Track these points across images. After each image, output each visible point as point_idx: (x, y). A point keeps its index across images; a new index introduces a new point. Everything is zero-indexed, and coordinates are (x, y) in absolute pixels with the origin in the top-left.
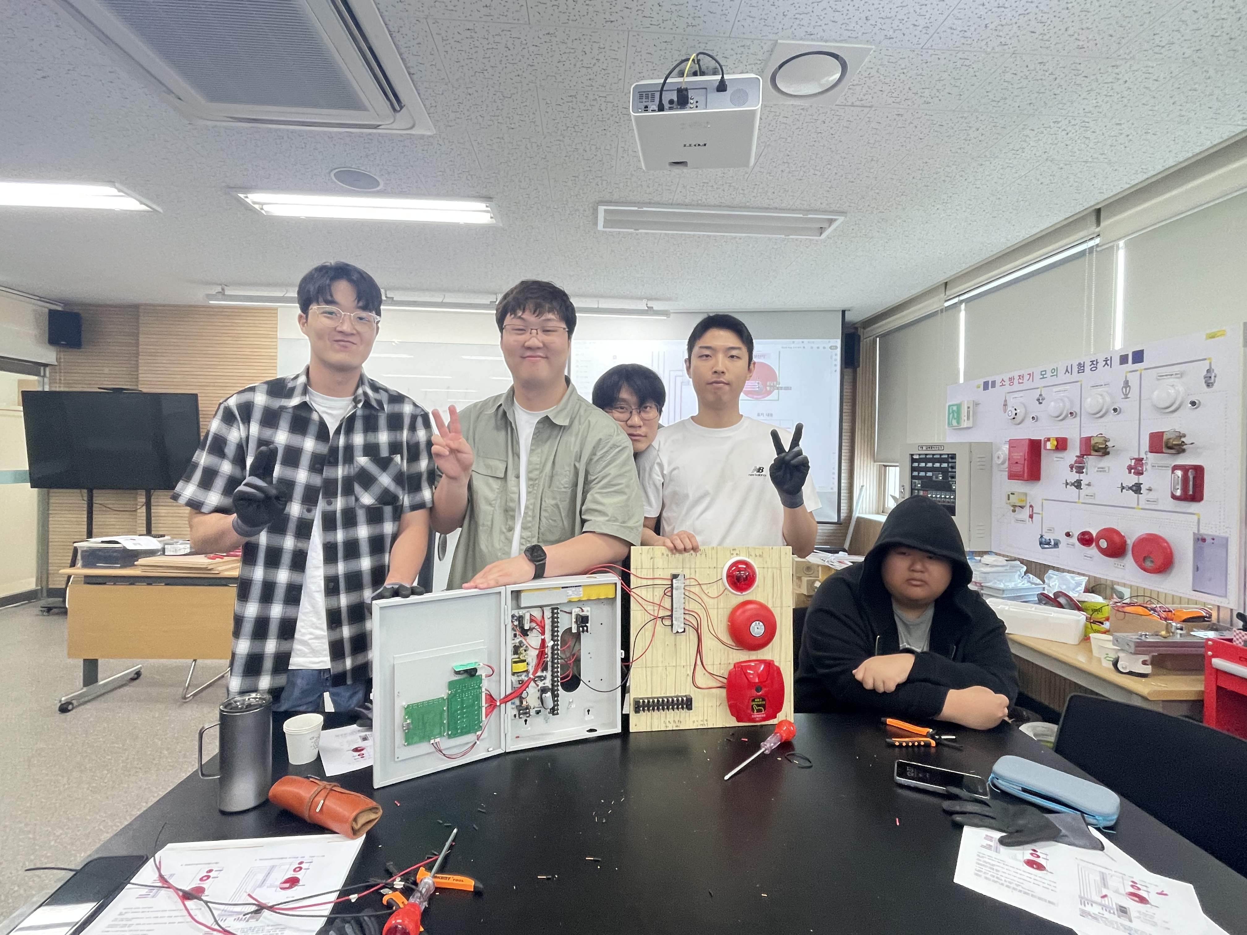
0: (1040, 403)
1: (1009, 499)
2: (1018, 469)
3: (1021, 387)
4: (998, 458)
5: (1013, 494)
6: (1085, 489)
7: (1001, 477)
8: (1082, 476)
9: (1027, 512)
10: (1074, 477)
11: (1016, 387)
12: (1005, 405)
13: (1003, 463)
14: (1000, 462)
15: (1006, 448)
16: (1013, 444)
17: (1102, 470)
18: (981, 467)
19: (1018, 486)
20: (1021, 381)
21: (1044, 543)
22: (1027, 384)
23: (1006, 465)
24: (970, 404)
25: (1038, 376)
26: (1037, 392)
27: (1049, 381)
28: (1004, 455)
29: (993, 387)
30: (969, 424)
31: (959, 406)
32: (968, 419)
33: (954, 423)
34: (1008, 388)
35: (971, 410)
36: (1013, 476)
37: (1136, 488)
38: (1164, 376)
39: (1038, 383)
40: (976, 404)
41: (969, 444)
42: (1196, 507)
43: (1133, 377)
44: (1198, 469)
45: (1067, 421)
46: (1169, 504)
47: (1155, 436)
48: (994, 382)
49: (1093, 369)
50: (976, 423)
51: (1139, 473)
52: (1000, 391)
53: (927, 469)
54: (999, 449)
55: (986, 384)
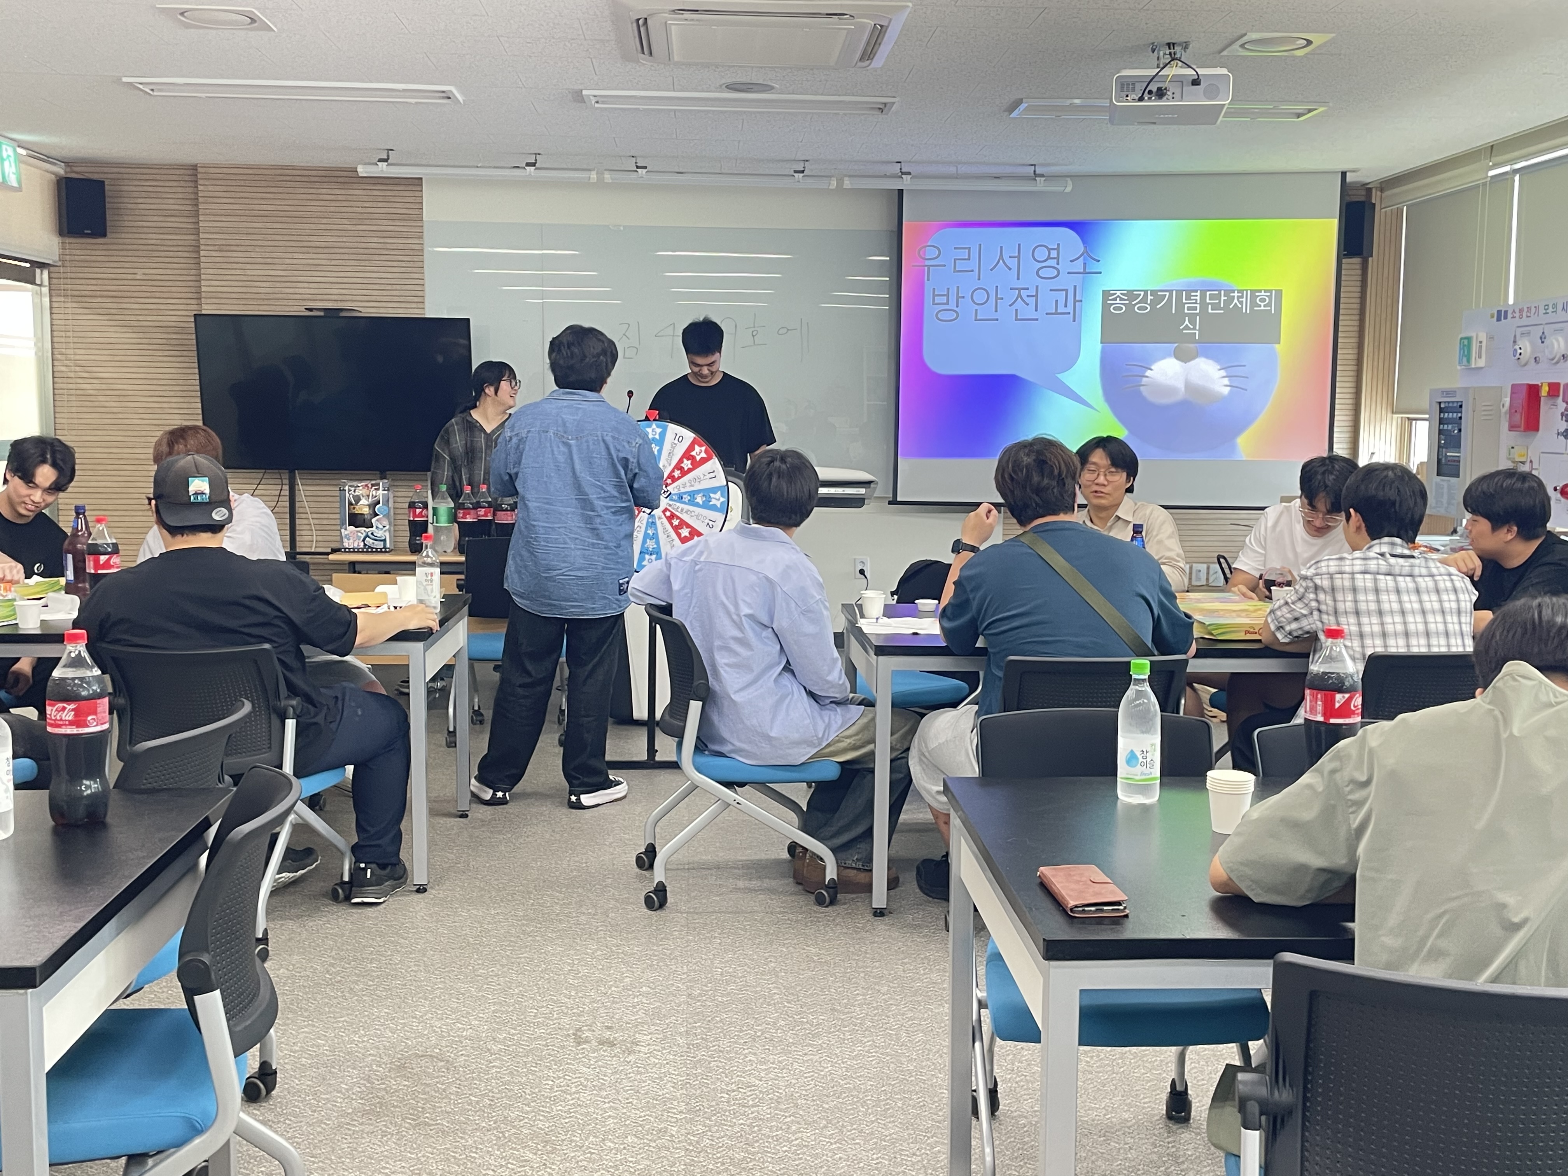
0: (1543, 342)
1: (1509, 454)
2: (1518, 417)
3: (1530, 322)
4: (1502, 406)
5: (1513, 447)
7: (1503, 429)
10: (1564, 426)
11: (1525, 321)
12: (1515, 342)
13: (1504, 412)
15: (1509, 392)
16: (1516, 388)
18: (1487, 417)
19: (1520, 438)
22: (1533, 319)
23: (1508, 413)
24: (1483, 337)
25: (1542, 311)
26: (1537, 332)
27: (1552, 317)
28: (1507, 401)
29: (1506, 318)
30: (1481, 363)
31: (1469, 339)
32: (1480, 357)
33: (1465, 359)
34: (1518, 322)
35: (1484, 344)
36: (1513, 427)
39: (1541, 318)
40: (1489, 338)
41: (1477, 391)
45: (1560, 365)
48: (1506, 313)
50: (1488, 362)
52: (1510, 324)
53: (1448, 421)
54: (1502, 396)
55: (1499, 313)
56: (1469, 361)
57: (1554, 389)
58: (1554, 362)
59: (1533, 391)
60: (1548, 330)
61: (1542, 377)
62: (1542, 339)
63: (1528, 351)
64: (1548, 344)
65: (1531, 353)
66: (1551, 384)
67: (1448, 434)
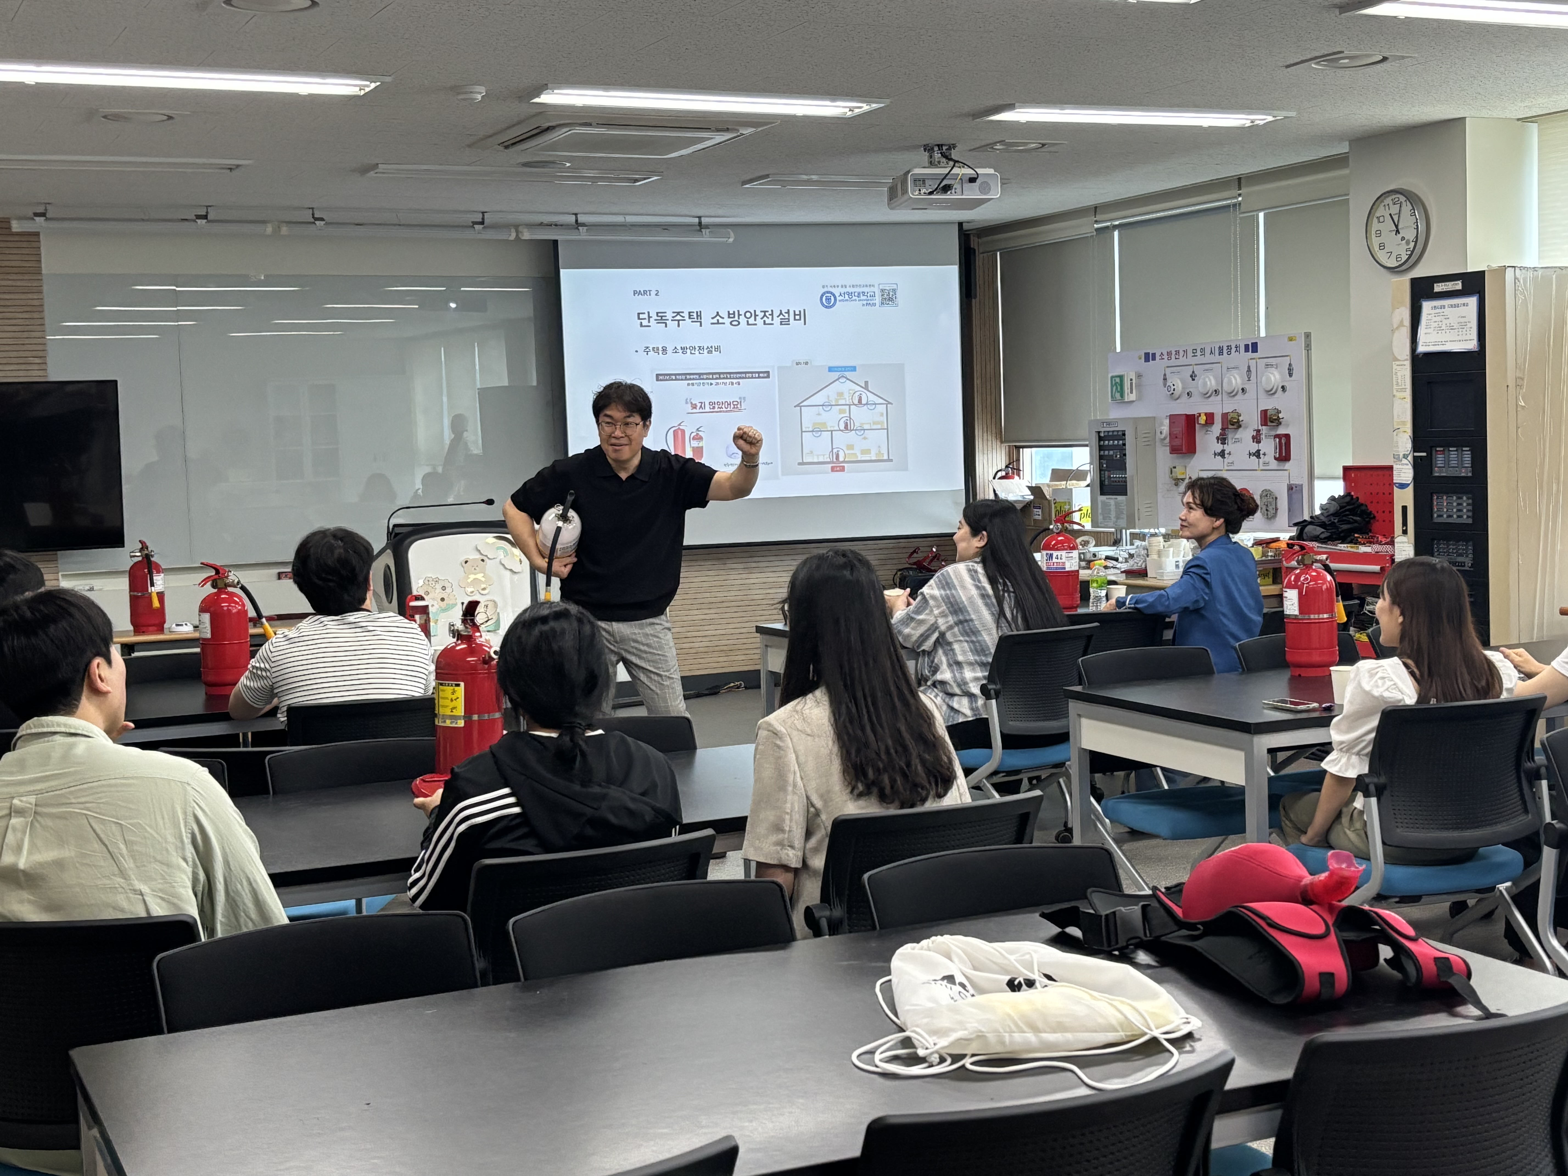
0: (1194, 380)
1: (1171, 473)
2: (1177, 442)
3: (1178, 363)
4: (1161, 433)
5: (1175, 467)
6: (1228, 459)
7: (1164, 452)
8: (1225, 446)
10: (1219, 447)
11: (1173, 362)
12: (1165, 379)
13: (1165, 439)
14: (1163, 436)
15: (1167, 422)
16: (1173, 418)
17: (1238, 441)
18: (1148, 443)
19: (1179, 460)
20: (1177, 357)
22: (1182, 360)
23: (1167, 440)
24: (1133, 375)
25: (1190, 354)
26: (1187, 371)
27: (1200, 359)
28: (1166, 429)
29: (1154, 359)
30: (1133, 397)
31: (1121, 377)
32: (1132, 392)
33: (1118, 395)
34: (1167, 362)
35: (1134, 381)
36: (1174, 450)
37: (1257, 454)
38: (1267, 366)
39: (1191, 360)
40: (1139, 376)
41: (1136, 421)
42: (1288, 465)
43: (1253, 363)
44: (1287, 437)
45: (1212, 398)
46: (1274, 464)
47: (1264, 413)
48: (1154, 355)
49: (1229, 353)
50: (1140, 398)
51: (1259, 442)
52: (1157, 366)
53: (1109, 448)
54: (1162, 424)
55: (1147, 355)
56: (1122, 396)
57: (1210, 417)
58: (1206, 396)
59: (1191, 420)
60: (1198, 369)
61: (1197, 407)
62: (1193, 377)
63: (1179, 386)
64: (1199, 381)
65: (1183, 388)
66: (1206, 414)
67: (1109, 459)
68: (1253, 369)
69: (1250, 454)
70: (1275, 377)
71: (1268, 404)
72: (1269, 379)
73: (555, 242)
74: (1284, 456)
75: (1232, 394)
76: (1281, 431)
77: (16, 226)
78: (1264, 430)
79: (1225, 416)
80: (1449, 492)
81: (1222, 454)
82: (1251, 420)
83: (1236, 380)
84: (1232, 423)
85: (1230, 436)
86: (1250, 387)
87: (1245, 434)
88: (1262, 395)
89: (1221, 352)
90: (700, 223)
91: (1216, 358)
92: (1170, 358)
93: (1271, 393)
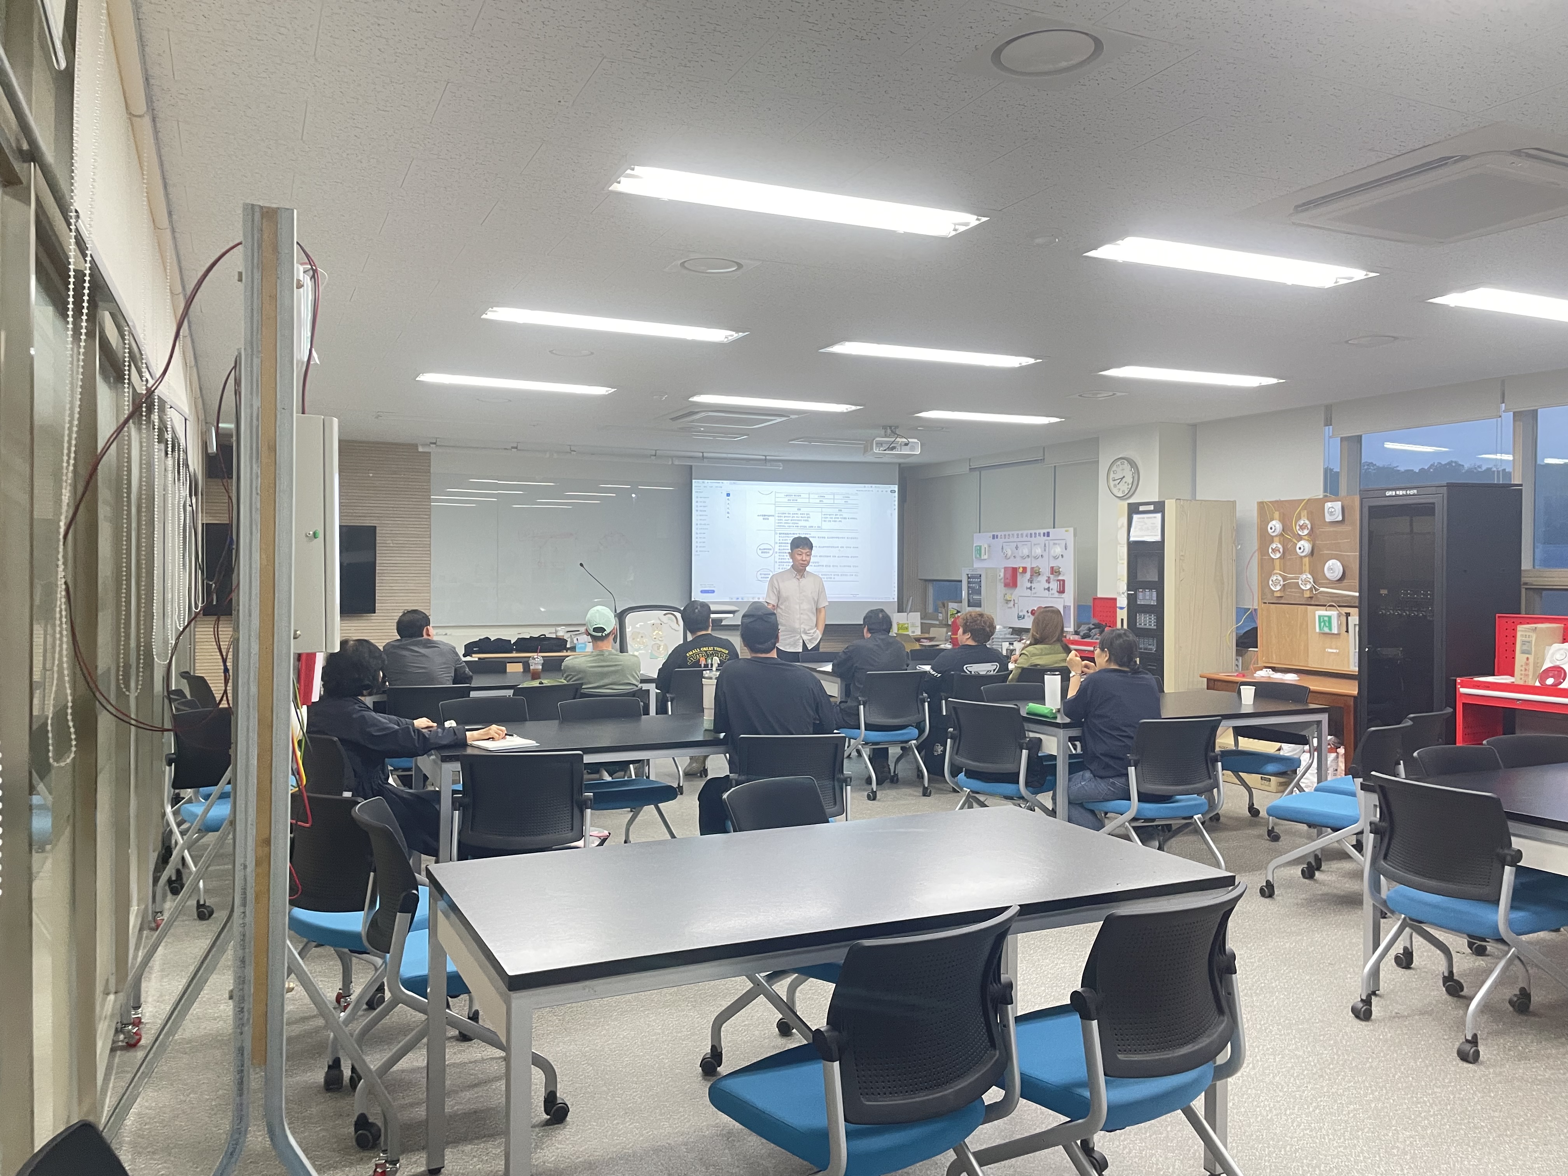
0: (1017, 550)
1: (1004, 597)
2: (1008, 581)
3: (1009, 540)
4: (1000, 576)
5: (1005, 595)
6: (1034, 591)
7: (1000, 586)
8: (1032, 585)
9: (1012, 603)
10: (1029, 585)
11: (1007, 540)
12: (1002, 548)
14: (1001, 578)
15: (1003, 570)
16: (1005, 568)
17: (1039, 582)
18: (992, 581)
19: (1009, 591)
20: (1009, 537)
21: (1019, 617)
22: (1011, 539)
23: (1003, 580)
24: (986, 546)
25: (1016, 536)
26: (1015, 544)
27: (1020, 539)
28: (1002, 575)
29: (997, 538)
30: (986, 557)
31: (980, 547)
32: (985, 554)
33: (978, 556)
34: (1003, 540)
35: (987, 549)
36: (1006, 585)
37: (1048, 589)
38: (1055, 544)
39: (1015, 539)
40: (989, 546)
41: (986, 569)
42: (1063, 595)
43: (1047, 543)
44: (1064, 581)
45: (1027, 559)
46: (1057, 595)
47: (1052, 568)
48: (997, 536)
49: (1035, 537)
50: (989, 557)
51: (1049, 583)
52: (1000, 541)
53: (975, 583)
54: (1000, 571)
55: (994, 536)
56: (980, 556)
57: (1025, 569)
58: (1023, 558)
59: (1015, 570)
60: (1019, 544)
61: (1018, 564)
62: (1017, 548)
63: (1009, 553)
64: (1020, 550)
65: (1012, 553)
66: (1023, 568)
67: (973, 588)
68: (1047, 545)
69: (1045, 589)
70: (1058, 550)
71: (1053, 564)
72: (1055, 552)
73: (691, 467)
74: (1062, 591)
75: (1036, 558)
76: (1060, 578)
77: (420, 449)
78: (1051, 576)
79: (1032, 568)
80: (1145, 612)
81: (1030, 588)
82: (1046, 571)
83: (1038, 551)
84: (1036, 573)
85: (1035, 579)
86: (1046, 555)
87: (1043, 579)
88: (1051, 558)
89: (1031, 536)
90: (766, 459)
91: (1029, 539)
92: (1005, 538)
93: (1056, 558)
